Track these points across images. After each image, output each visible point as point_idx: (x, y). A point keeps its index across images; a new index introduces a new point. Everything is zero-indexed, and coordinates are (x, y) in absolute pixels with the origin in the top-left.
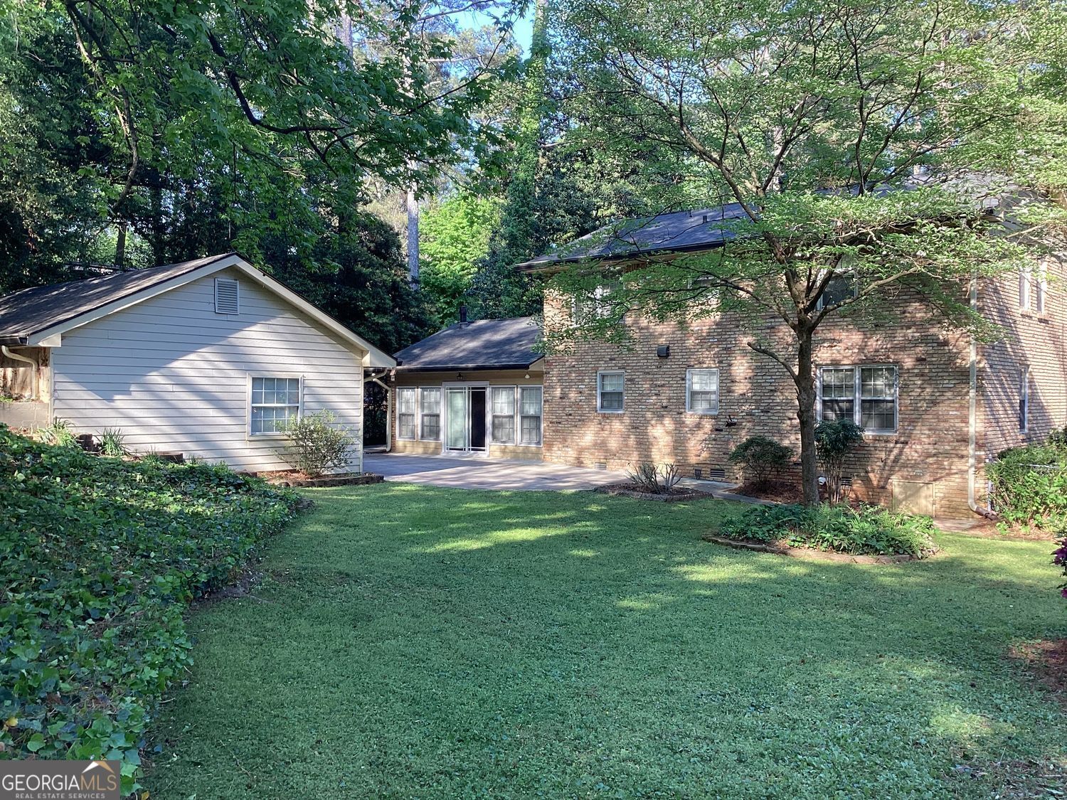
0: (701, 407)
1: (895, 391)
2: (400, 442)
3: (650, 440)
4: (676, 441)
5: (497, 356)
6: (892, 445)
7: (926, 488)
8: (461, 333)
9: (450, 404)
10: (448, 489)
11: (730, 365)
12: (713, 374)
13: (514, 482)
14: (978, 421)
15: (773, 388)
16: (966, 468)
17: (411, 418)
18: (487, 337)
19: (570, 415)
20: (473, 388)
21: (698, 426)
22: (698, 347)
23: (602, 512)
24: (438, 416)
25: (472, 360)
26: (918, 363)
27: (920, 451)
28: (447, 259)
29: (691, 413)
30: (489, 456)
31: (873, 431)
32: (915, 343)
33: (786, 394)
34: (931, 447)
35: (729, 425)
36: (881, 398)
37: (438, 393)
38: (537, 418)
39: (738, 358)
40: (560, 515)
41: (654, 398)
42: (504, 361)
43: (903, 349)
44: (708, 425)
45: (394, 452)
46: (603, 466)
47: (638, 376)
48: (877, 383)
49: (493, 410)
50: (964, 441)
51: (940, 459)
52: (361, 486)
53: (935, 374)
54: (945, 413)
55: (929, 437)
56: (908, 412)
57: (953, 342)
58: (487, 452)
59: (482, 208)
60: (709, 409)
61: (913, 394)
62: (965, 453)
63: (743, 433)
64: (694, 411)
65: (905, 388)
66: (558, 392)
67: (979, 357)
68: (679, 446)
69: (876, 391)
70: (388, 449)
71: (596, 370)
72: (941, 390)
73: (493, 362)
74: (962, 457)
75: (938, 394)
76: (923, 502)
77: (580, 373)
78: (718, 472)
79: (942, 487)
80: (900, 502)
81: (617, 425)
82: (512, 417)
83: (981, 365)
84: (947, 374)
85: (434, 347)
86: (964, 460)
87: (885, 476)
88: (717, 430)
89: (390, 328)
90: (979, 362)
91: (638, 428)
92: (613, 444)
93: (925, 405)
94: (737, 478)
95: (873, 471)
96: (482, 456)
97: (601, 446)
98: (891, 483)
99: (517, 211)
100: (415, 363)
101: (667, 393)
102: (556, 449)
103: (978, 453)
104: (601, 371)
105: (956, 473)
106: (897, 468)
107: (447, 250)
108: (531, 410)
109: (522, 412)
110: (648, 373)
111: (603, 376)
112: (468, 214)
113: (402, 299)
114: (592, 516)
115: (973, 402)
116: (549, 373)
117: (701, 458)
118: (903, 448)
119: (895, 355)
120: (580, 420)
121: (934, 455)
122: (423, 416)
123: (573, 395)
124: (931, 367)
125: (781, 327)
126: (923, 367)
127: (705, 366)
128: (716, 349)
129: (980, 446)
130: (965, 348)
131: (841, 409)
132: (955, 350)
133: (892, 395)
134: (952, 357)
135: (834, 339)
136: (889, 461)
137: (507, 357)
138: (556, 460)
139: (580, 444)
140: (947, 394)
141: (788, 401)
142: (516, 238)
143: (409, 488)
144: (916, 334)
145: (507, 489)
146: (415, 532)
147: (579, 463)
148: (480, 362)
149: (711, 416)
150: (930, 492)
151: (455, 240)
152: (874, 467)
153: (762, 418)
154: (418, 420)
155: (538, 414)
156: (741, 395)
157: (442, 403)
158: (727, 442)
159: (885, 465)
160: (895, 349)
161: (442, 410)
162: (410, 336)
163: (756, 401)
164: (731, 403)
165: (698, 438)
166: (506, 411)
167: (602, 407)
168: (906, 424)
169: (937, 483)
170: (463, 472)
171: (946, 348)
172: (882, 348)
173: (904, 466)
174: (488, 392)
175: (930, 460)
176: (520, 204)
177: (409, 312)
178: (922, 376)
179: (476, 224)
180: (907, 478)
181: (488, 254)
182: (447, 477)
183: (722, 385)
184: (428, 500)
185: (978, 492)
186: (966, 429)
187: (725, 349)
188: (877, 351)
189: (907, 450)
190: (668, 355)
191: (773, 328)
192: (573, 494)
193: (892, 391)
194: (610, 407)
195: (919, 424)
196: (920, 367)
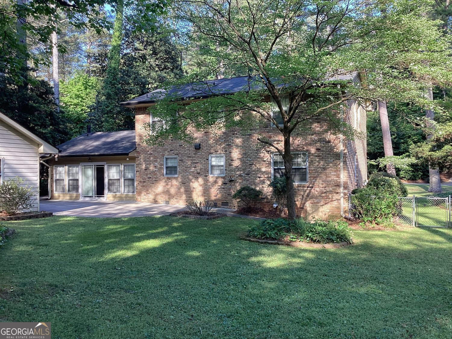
0: (217, 172)
1: (307, 164)
2: (56, 194)
3: (192, 189)
4: (204, 190)
5: (110, 149)
6: (306, 188)
7: (321, 207)
8: (88, 138)
9: (84, 174)
10: (92, 218)
11: (230, 153)
12: (222, 157)
13: (126, 213)
14: (344, 177)
15: (251, 163)
16: (339, 198)
17: (62, 181)
18: (103, 140)
19: (150, 178)
20: (97, 166)
21: (216, 182)
22: (215, 144)
23: (179, 226)
24: (77, 180)
25: (98, 151)
26: (317, 151)
27: (318, 191)
28: (73, 105)
29: (212, 176)
30: (106, 200)
31: (297, 182)
32: (315, 142)
33: (258, 166)
34: (323, 189)
35: (231, 181)
36: (300, 167)
37: (78, 168)
38: (132, 180)
39: (234, 149)
40: (160, 230)
41: (193, 169)
42: (115, 151)
43: (310, 145)
44: (220, 182)
45: (53, 199)
46: (167, 202)
47: (185, 158)
48: (298, 160)
49: (108, 176)
50: (338, 186)
51: (328, 194)
52: (40, 219)
53: (324, 156)
54: (330, 173)
55: (322, 184)
56: (313, 173)
57: (332, 141)
58: (106, 198)
59: (91, 81)
60: (220, 174)
61: (315, 165)
62: (339, 191)
63: (237, 185)
64: (213, 174)
65: (311, 162)
66: (144, 167)
67: (344, 148)
68: (206, 191)
69: (298, 164)
70: (49, 198)
71: (163, 155)
72: (327, 163)
73: (109, 152)
74: (337, 193)
75: (326, 165)
76: (320, 214)
77: (155, 157)
78: (225, 204)
79: (329, 207)
80: (310, 214)
81: (175, 182)
82: (119, 180)
83: (345, 152)
84: (330, 156)
85: (74, 145)
86: (338, 195)
87: (303, 203)
88: (224, 184)
89: (49, 135)
90: (344, 150)
91: (186, 184)
92: (173, 191)
93: (320, 170)
94: (234, 206)
95: (298, 200)
96: (103, 200)
97: (167, 192)
98: (306, 206)
99: (111, 82)
100: (65, 153)
101: (199, 166)
102: (143, 195)
103: (345, 191)
104: (166, 156)
105: (335, 200)
106: (308, 199)
107: (74, 101)
108: (129, 176)
109: (124, 177)
110: (190, 157)
111: (167, 159)
112: (84, 84)
113: (55, 121)
114: (177, 229)
115: (342, 168)
116: (138, 157)
117: (217, 197)
118: (311, 190)
119: (307, 147)
120: (155, 181)
121: (325, 193)
122: (69, 180)
123: (151, 168)
124: (323, 152)
125: (255, 135)
126: (319, 152)
127: (218, 153)
128: (224, 145)
129: (345, 188)
130: (338, 144)
131: (282, 173)
132: (333, 145)
133: (305, 166)
134: (332, 148)
135: (279, 140)
136: (305, 196)
137: (116, 150)
138: (143, 201)
139: (156, 192)
140: (330, 165)
141: (258, 169)
142: (110, 95)
143: (68, 219)
144: (315, 138)
145: (125, 217)
146: (86, 247)
147: (155, 201)
148: (102, 152)
149: (221, 177)
150: (323, 209)
151: (78, 96)
152: (298, 199)
153: (246, 177)
154: (66, 182)
155: (133, 178)
156: (236, 167)
157: (80, 174)
158: (230, 189)
159: (303, 198)
160: (306, 144)
161: (80, 177)
162: (60, 140)
163: (243, 170)
164: (231, 171)
165: (216, 188)
166: (116, 177)
167: (167, 174)
168: (312, 179)
169: (327, 205)
170: (96, 208)
171: (329, 144)
172: (301, 144)
173: (312, 198)
174: (106, 167)
175: (323, 195)
176: (112, 79)
177: (60, 128)
178: (319, 157)
179: (88, 89)
180: (313, 204)
181: (95, 103)
182: (88, 211)
183: (227, 162)
184: (82, 225)
185: (345, 209)
186: (339, 180)
187: (228, 145)
188: (298, 145)
189: (312, 190)
190: (200, 148)
191: (250, 135)
192: (160, 218)
193: (305, 164)
194: (171, 174)
195: (318, 179)
196: (318, 153)
